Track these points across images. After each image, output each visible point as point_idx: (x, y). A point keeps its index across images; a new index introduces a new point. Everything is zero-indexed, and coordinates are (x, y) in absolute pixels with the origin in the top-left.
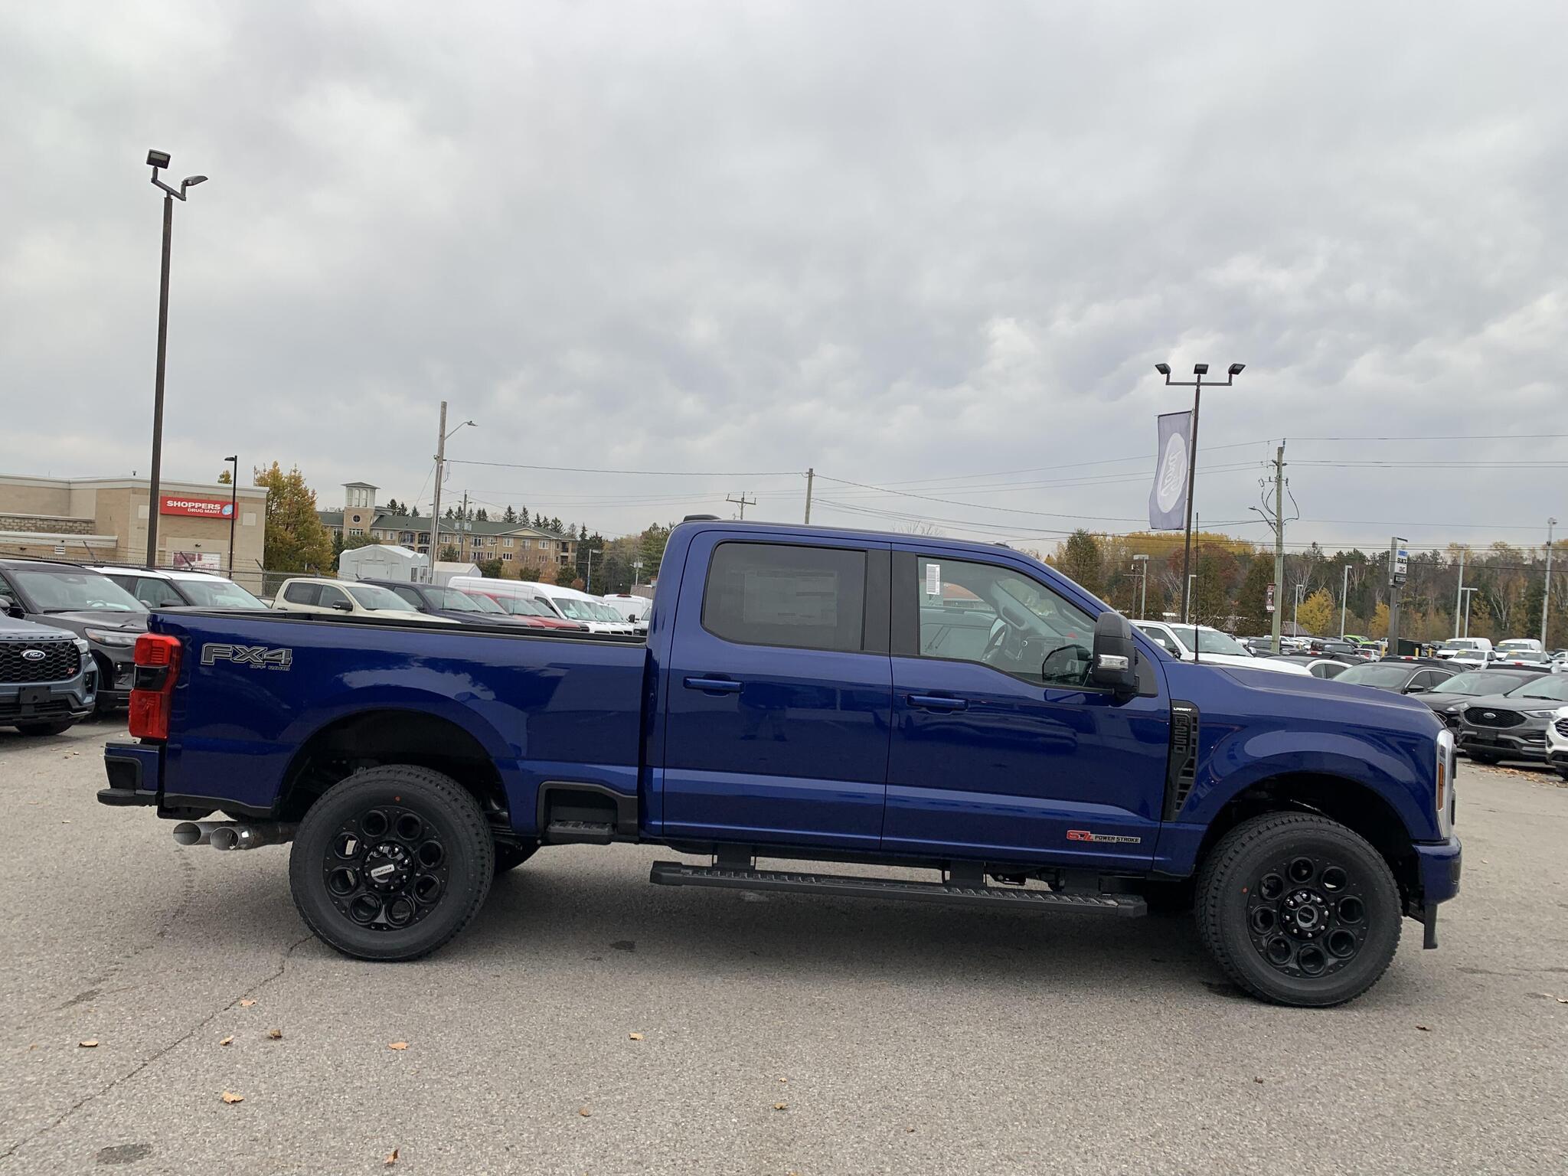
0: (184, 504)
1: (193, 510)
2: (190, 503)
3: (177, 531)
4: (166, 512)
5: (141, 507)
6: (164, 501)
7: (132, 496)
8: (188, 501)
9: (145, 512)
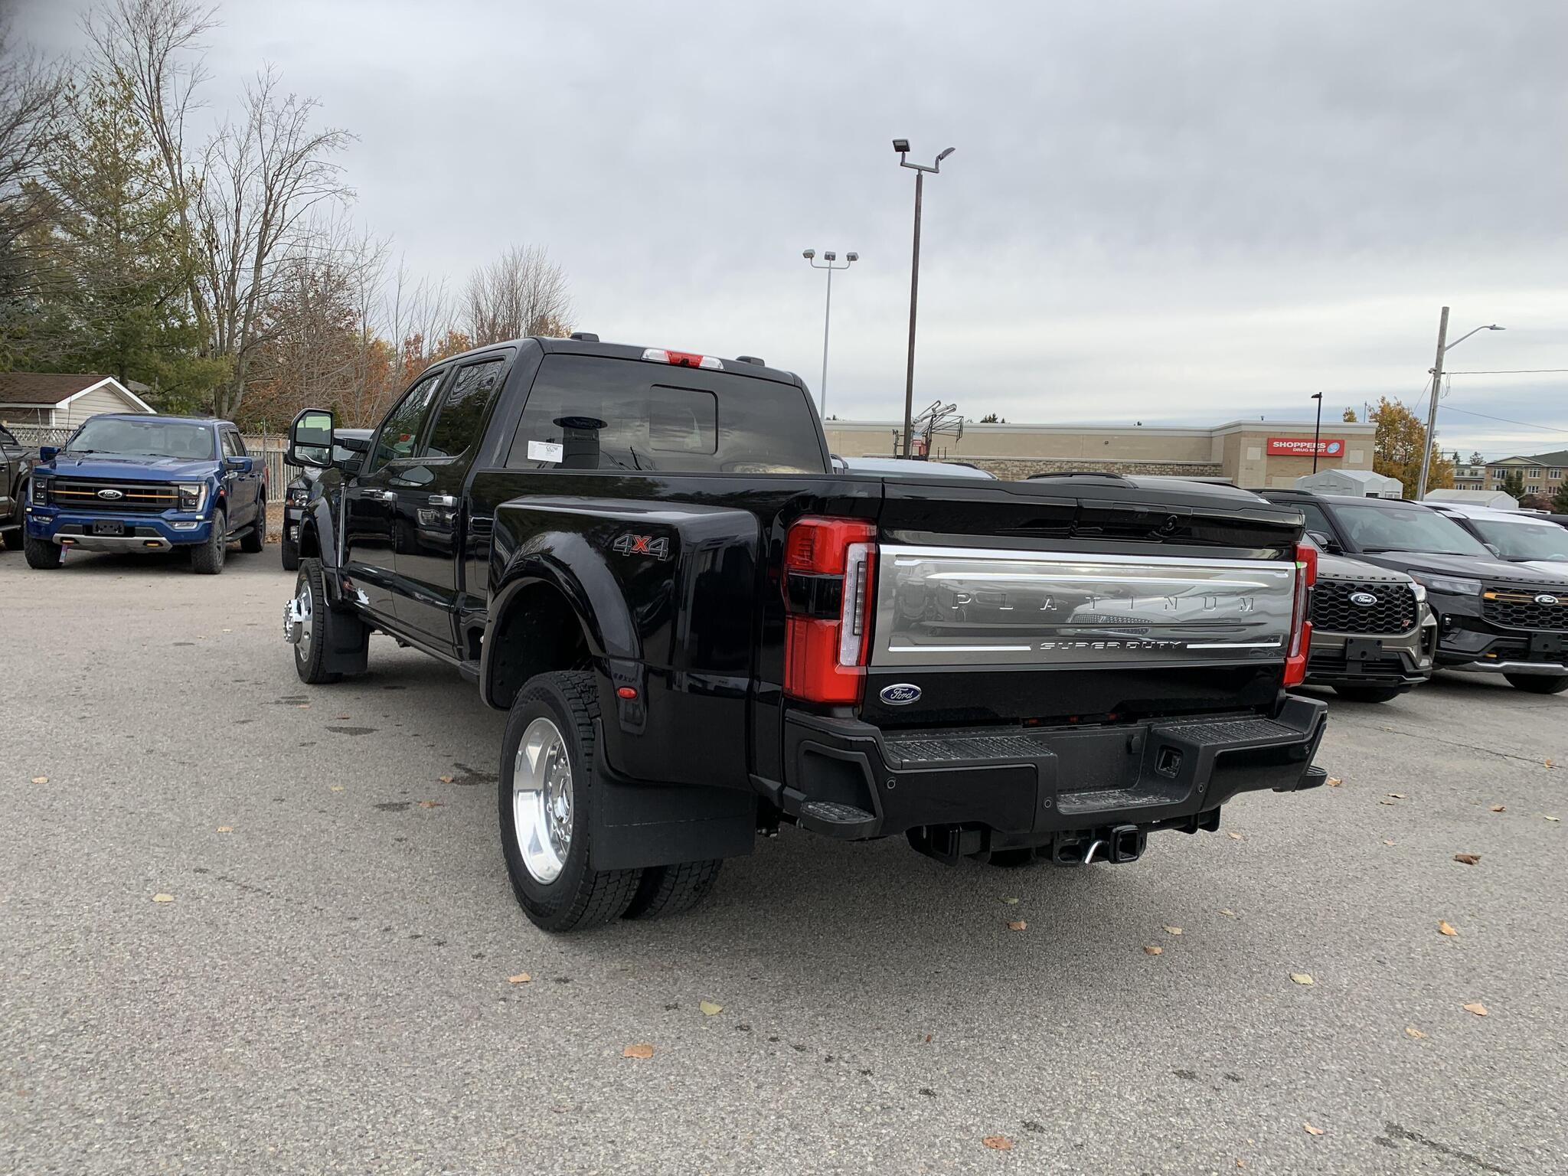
0: (1292, 445)
1: (1298, 450)
2: (1295, 443)
3: (1282, 470)
4: (1272, 453)
5: (1249, 448)
6: (1270, 442)
7: (1243, 439)
8: (1294, 441)
9: (1254, 453)
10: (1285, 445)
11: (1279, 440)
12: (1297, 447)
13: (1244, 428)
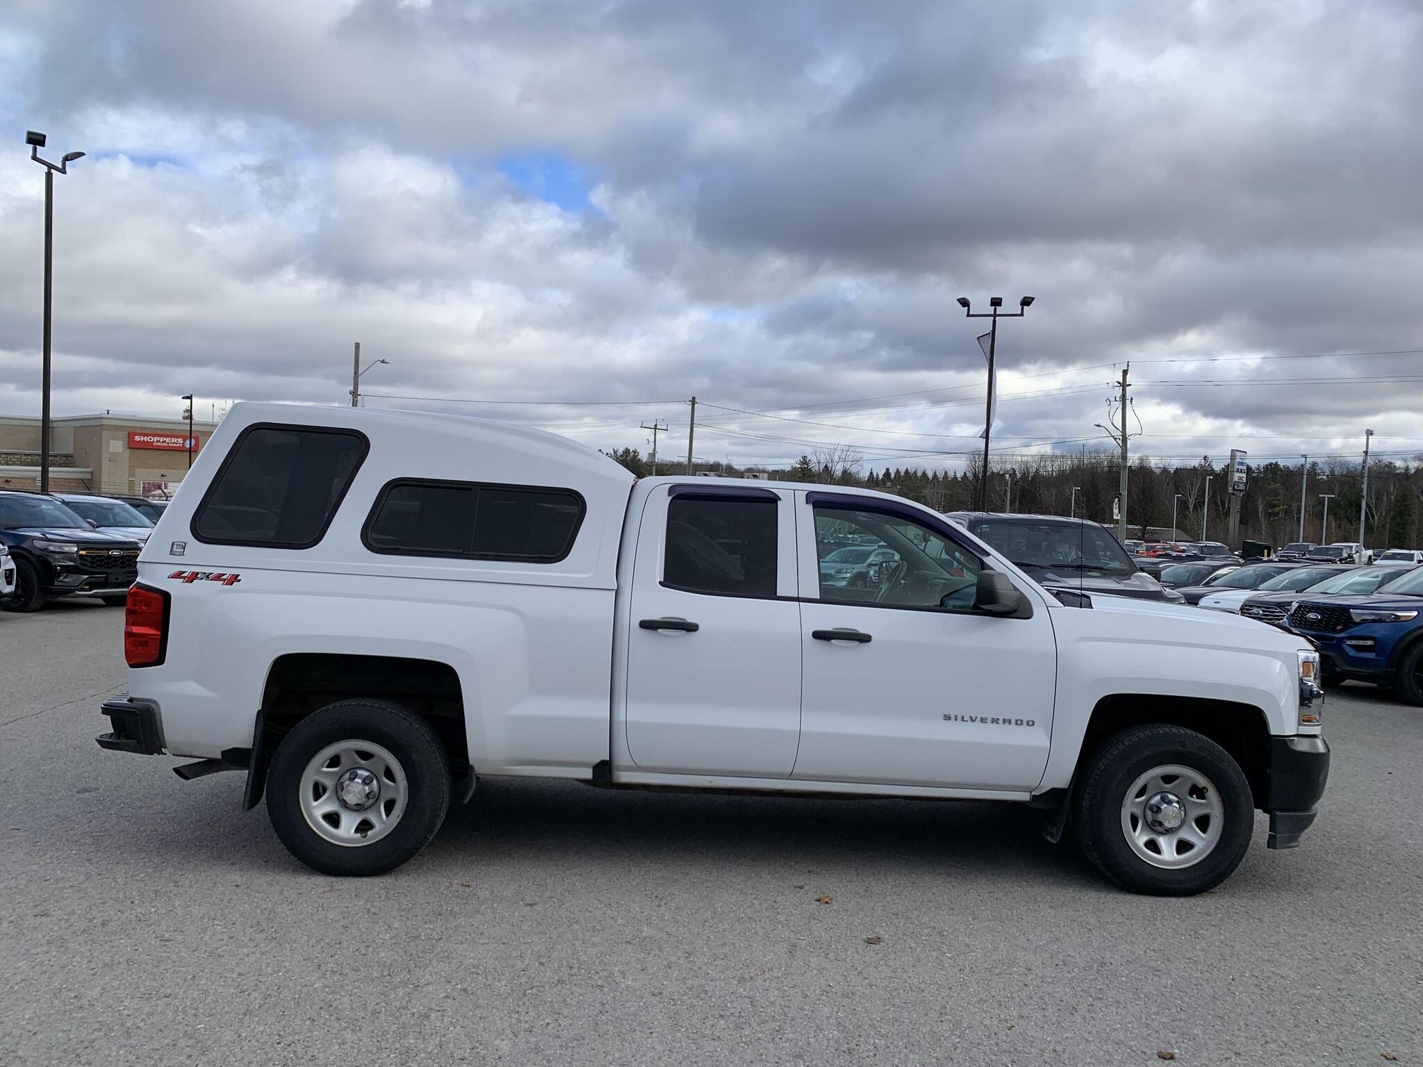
0: (150, 439)
1: (158, 444)
2: (155, 438)
3: (143, 463)
4: (133, 446)
5: (111, 441)
6: (131, 436)
7: (104, 432)
8: (154, 436)
9: (117, 446)
10: (145, 439)
11: (140, 435)
12: (157, 441)
13: (104, 422)
